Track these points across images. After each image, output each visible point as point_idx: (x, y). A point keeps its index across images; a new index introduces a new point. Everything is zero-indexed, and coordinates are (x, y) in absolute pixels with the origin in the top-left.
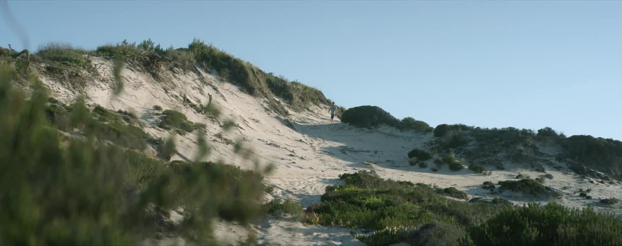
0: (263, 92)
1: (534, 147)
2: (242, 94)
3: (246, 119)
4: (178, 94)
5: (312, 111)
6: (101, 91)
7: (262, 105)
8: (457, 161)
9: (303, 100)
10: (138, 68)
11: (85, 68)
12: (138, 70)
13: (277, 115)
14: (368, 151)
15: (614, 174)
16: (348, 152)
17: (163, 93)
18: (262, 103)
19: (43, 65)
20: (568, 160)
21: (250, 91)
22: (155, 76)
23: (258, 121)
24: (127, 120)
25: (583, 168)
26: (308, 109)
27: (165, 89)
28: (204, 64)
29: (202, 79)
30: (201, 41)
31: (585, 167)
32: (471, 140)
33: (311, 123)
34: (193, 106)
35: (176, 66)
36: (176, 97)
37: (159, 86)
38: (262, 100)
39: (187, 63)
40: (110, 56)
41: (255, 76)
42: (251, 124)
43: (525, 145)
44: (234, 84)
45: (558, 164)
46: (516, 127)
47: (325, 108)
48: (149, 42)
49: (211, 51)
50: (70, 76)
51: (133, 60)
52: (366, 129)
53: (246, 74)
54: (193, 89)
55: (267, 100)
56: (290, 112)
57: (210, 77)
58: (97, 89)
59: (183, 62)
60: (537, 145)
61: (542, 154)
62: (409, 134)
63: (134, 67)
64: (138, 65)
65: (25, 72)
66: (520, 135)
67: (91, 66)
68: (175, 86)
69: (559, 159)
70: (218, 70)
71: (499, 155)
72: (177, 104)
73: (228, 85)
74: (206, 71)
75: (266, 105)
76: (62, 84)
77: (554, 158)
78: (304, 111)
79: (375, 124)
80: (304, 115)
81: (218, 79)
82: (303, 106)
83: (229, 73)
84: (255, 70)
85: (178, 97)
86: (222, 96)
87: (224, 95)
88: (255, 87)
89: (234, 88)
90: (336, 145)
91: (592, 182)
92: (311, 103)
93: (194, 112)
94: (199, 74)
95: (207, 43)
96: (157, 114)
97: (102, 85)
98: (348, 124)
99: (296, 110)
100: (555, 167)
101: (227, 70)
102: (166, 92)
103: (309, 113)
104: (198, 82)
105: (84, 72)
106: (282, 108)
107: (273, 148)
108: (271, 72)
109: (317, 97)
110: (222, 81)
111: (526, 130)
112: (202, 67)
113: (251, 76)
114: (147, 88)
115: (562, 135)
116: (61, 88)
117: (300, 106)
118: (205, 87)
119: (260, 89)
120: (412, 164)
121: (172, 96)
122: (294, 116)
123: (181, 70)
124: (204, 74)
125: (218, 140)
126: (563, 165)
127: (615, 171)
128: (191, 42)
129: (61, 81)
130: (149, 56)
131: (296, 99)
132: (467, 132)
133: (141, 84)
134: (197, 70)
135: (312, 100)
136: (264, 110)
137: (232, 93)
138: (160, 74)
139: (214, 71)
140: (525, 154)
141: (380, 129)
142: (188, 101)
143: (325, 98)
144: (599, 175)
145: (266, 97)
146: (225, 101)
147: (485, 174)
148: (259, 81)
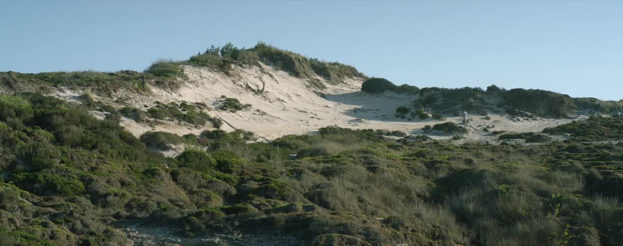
0: (306, 74)
1: (482, 100)
2: (291, 77)
3: (291, 95)
4: (242, 84)
5: (346, 83)
6: (190, 90)
7: (305, 84)
8: (425, 113)
9: (339, 76)
10: (215, 70)
11: (179, 76)
12: (215, 71)
13: (315, 89)
14: (372, 110)
15: (538, 113)
16: (358, 112)
17: (231, 84)
18: (305, 82)
19: (153, 80)
20: (506, 106)
21: (297, 75)
22: (227, 74)
23: (299, 96)
24: (200, 108)
25: (515, 111)
26: (342, 82)
27: (233, 81)
28: (264, 59)
29: (262, 71)
30: (263, 43)
31: (517, 110)
32: (440, 98)
33: (341, 93)
34: (253, 90)
35: (244, 63)
36: (241, 86)
37: (229, 80)
38: (305, 80)
39: (252, 60)
40: (197, 64)
41: (301, 63)
42: (294, 98)
43: (475, 98)
44: (286, 71)
45: (497, 109)
46: (470, 87)
47: (358, 80)
48: (230, 45)
49: (270, 48)
50: (169, 84)
51: (212, 65)
52: (375, 95)
53: (293, 63)
54: (255, 78)
55: (308, 79)
56: (327, 85)
57: (268, 68)
58: (187, 88)
59: (249, 60)
60: (485, 98)
61: (487, 104)
62: (403, 96)
63: (213, 69)
64: (215, 68)
65: (143, 88)
66: (472, 92)
67: (183, 75)
68: (241, 78)
69: (499, 106)
70: (274, 62)
71: (456, 106)
72: (241, 90)
73: (281, 72)
74: (266, 64)
75: (307, 84)
76: (165, 90)
77: (495, 106)
78: (339, 83)
79: (382, 91)
80: (337, 87)
81: (273, 68)
82: (338, 80)
83: (282, 64)
84: (301, 59)
85: (242, 85)
86: (276, 80)
87: (278, 79)
88: (300, 72)
89: (285, 74)
90: (353, 107)
91: (519, 120)
92: (346, 77)
93: (253, 95)
94: (260, 67)
95: (267, 44)
96: (222, 101)
97: (191, 85)
98: (364, 92)
99: (333, 84)
100: (495, 112)
101: (280, 62)
102: (234, 83)
103: (343, 85)
104: (259, 72)
105: (179, 79)
106: (321, 84)
107: (303, 113)
108: (316, 58)
109: (352, 72)
110: (277, 70)
111: (477, 88)
112: (263, 61)
113: (297, 64)
114: (221, 83)
115: (504, 90)
116: (164, 93)
117: (336, 81)
118: (264, 75)
119: (304, 72)
120: (397, 116)
121: (238, 85)
122: (330, 89)
123: (248, 65)
124: (264, 66)
125: (258, 113)
126: (501, 109)
127: (540, 112)
128: (256, 44)
129: (164, 88)
130: (222, 61)
131: (333, 75)
132: (438, 92)
133: (217, 80)
134: (258, 64)
135: (347, 75)
136: (305, 87)
137: (284, 78)
138: (230, 72)
139: (272, 63)
140: (474, 104)
141: (385, 94)
142: (250, 87)
143: (358, 72)
144: (527, 115)
145: (309, 77)
146: (278, 83)
147: (442, 120)
148: (303, 66)
